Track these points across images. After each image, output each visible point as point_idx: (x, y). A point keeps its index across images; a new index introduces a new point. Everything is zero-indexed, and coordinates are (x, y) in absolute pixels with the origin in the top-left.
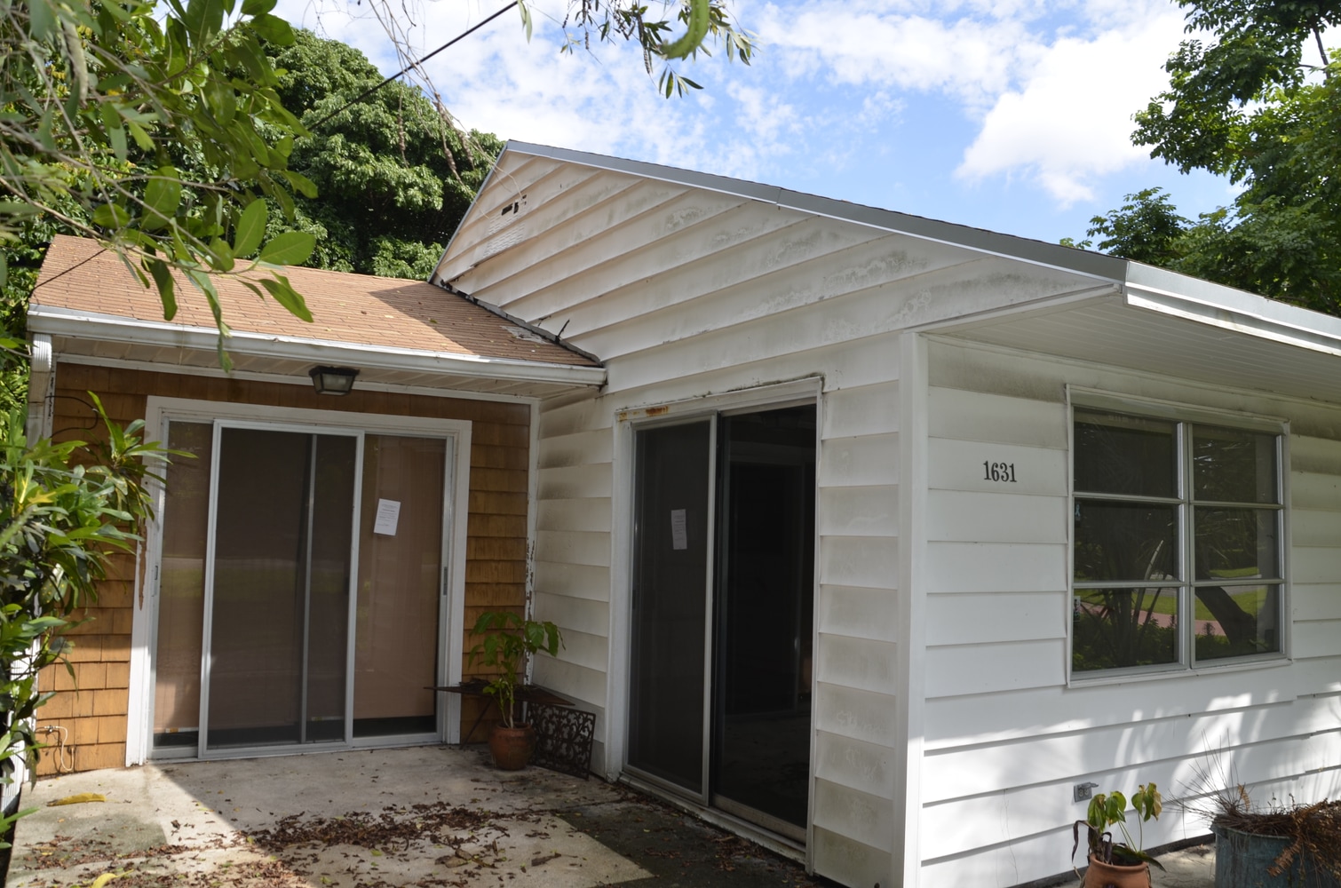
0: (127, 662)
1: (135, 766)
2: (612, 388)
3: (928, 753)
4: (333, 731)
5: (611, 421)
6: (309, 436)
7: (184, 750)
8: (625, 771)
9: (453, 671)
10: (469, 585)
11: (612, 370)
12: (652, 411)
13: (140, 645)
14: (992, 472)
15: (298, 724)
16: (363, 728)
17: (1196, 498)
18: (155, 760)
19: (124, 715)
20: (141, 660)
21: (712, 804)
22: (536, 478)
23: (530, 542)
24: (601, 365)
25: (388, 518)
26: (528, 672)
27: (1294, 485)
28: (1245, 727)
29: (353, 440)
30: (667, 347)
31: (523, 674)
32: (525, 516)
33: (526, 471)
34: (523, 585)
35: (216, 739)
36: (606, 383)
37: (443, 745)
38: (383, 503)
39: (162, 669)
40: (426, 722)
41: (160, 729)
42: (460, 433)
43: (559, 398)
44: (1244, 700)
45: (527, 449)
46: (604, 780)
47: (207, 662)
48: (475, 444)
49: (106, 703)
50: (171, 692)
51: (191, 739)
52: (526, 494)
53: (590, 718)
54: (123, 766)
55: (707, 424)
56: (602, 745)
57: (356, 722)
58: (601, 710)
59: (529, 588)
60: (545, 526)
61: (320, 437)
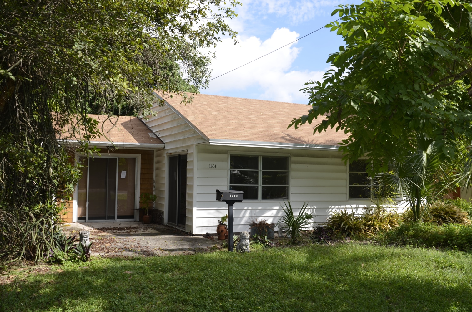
0: (72, 203)
1: (74, 223)
2: (165, 149)
3: (197, 210)
4: (113, 218)
5: (165, 155)
6: (107, 158)
7: (84, 220)
8: (168, 223)
9: (138, 206)
10: (141, 188)
11: (165, 144)
12: (170, 154)
13: (75, 200)
14: (211, 166)
15: (106, 216)
16: (119, 217)
17: (262, 169)
18: (78, 222)
19: (72, 213)
20: (75, 202)
21: (178, 225)
22: (155, 166)
23: (154, 179)
24: (164, 144)
25: (123, 175)
26: (154, 207)
27: (292, 166)
28: (278, 213)
29: (116, 159)
30: (172, 142)
31: (153, 207)
32: (153, 174)
33: (153, 164)
34: (153, 188)
35: (89, 219)
36: (164, 148)
37: (135, 221)
38: (122, 172)
39: (79, 204)
40: (132, 217)
41: (78, 216)
42: (139, 157)
43: (158, 150)
44: (277, 208)
45: (153, 160)
46: (164, 225)
47: (87, 203)
48: (142, 159)
49: (69, 210)
50: (81, 209)
51: (85, 218)
52: (153, 169)
53: (161, 213)
54: (72, 223)
55: (177, 156)
56: (164, 218)
57: (117, 216)
58: (163, 211)
59: (154, 189)
60: (157, 176)
61: (109, 158)
